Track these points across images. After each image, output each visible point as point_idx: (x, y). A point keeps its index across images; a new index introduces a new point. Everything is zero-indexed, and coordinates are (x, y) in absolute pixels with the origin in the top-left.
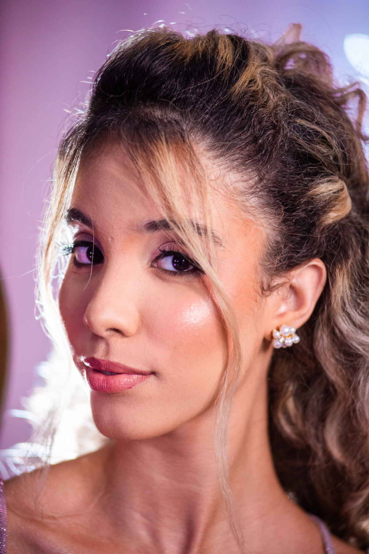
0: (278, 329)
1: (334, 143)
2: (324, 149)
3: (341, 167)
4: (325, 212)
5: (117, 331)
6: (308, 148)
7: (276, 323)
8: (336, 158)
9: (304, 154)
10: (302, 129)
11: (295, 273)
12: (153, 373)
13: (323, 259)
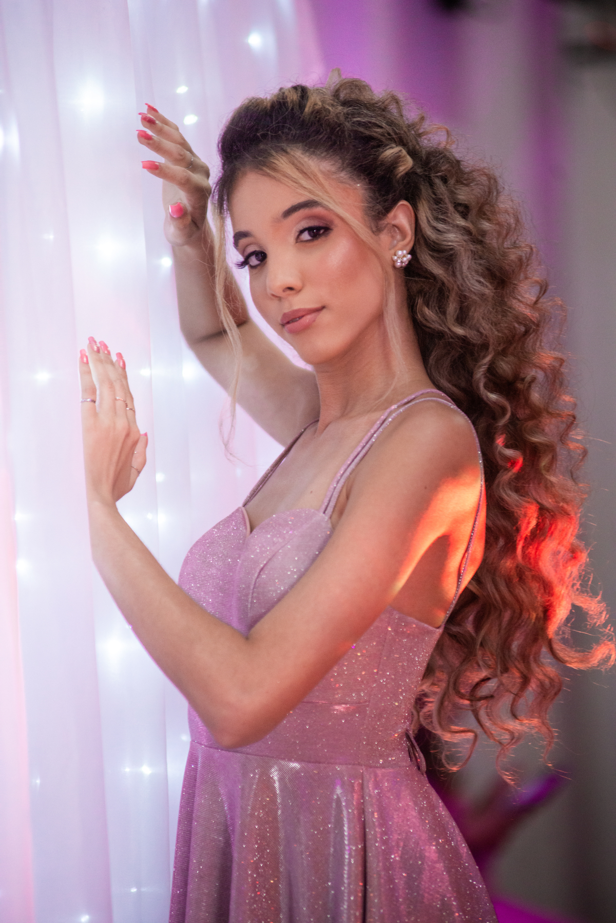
0: (395, 255)
1: (384, 125)
2: (379, 130)
3: (395, 138)
4: (395, 168)
5: (291, 289)
6: (367, 133)
7: (392, 251)
8: (389, 134)
9: (366, 137)
10: (359, 123)
11: (391, 215)
12: (323, 308)
13: (407, 199)
